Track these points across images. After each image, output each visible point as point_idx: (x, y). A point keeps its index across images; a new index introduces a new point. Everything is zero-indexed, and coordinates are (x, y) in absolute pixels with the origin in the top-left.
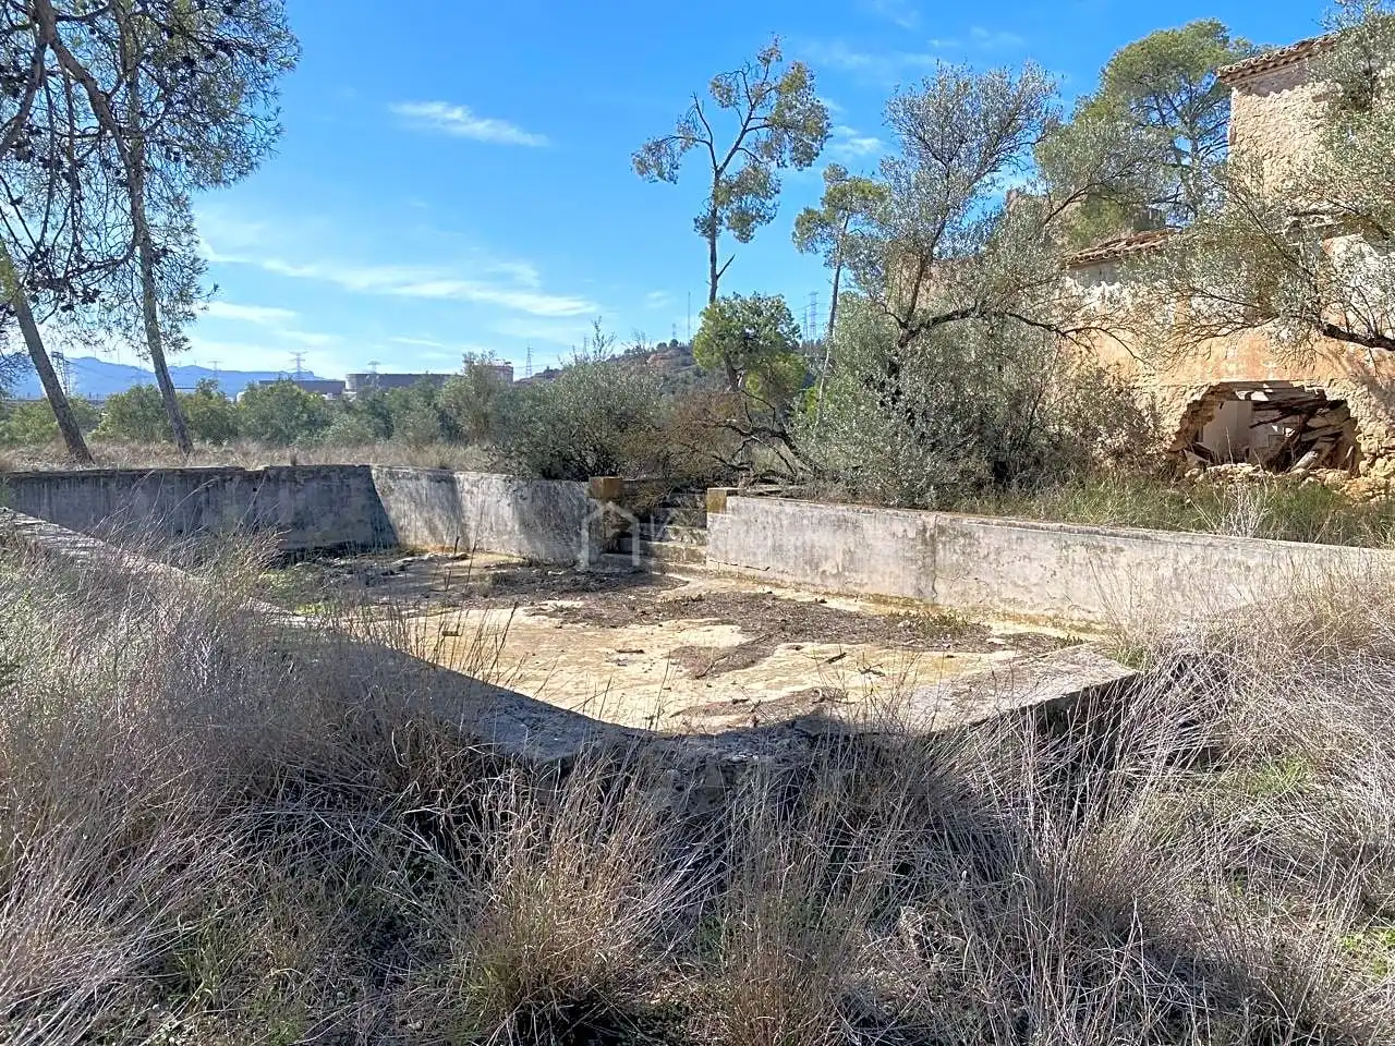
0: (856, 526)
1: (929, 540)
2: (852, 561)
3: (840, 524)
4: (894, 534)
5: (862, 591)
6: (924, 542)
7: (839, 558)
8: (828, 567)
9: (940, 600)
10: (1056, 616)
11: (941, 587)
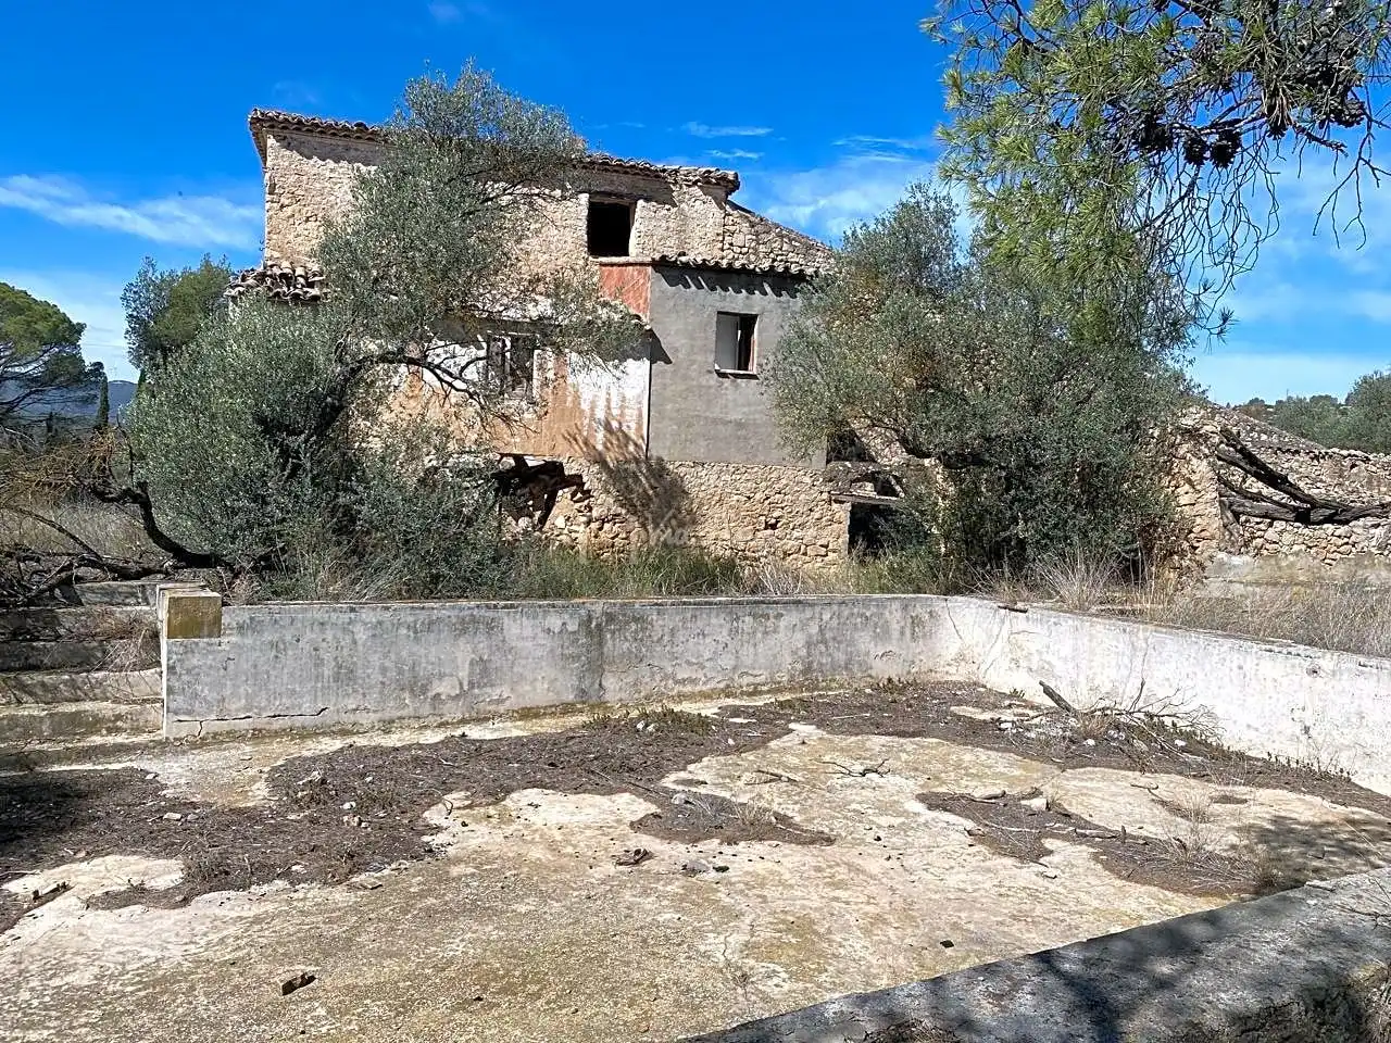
0: (491, 627)
1: (594, 632)
2: (485, 672)
3: (464, 628)
4: (549, 629)
5: (502, 709)
6: (589, 633)
7: (464, 674)
8: (444, 688)
9: (608, 697)
10: (728, 686)
11: (610, 682)
